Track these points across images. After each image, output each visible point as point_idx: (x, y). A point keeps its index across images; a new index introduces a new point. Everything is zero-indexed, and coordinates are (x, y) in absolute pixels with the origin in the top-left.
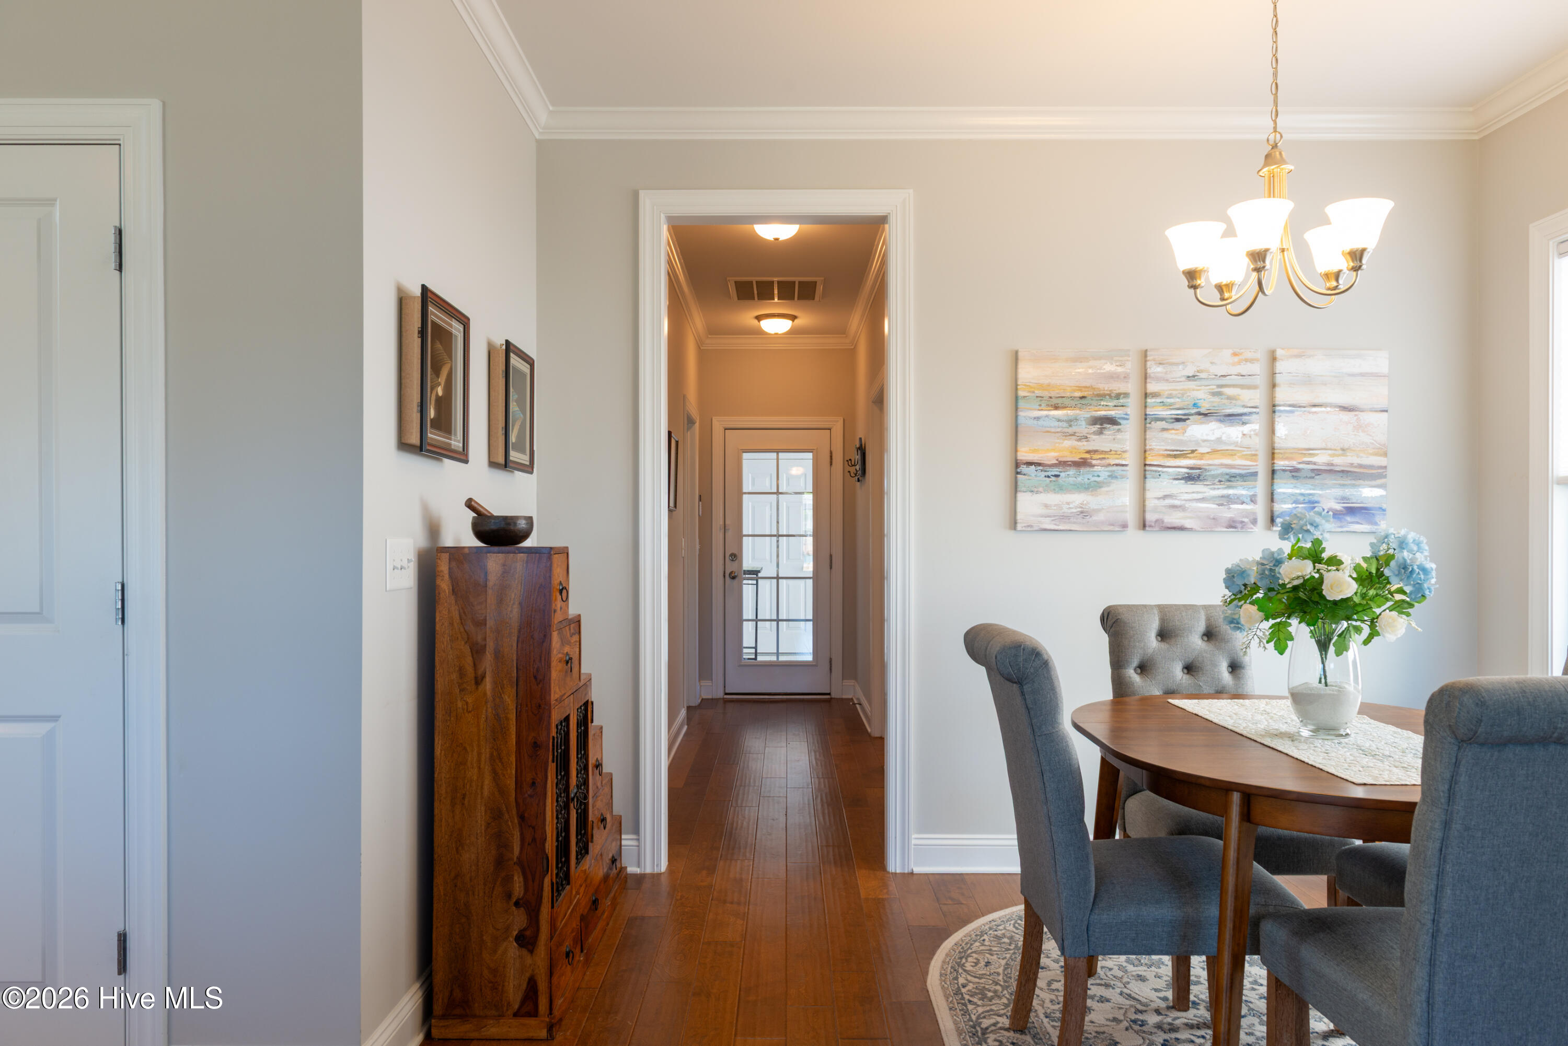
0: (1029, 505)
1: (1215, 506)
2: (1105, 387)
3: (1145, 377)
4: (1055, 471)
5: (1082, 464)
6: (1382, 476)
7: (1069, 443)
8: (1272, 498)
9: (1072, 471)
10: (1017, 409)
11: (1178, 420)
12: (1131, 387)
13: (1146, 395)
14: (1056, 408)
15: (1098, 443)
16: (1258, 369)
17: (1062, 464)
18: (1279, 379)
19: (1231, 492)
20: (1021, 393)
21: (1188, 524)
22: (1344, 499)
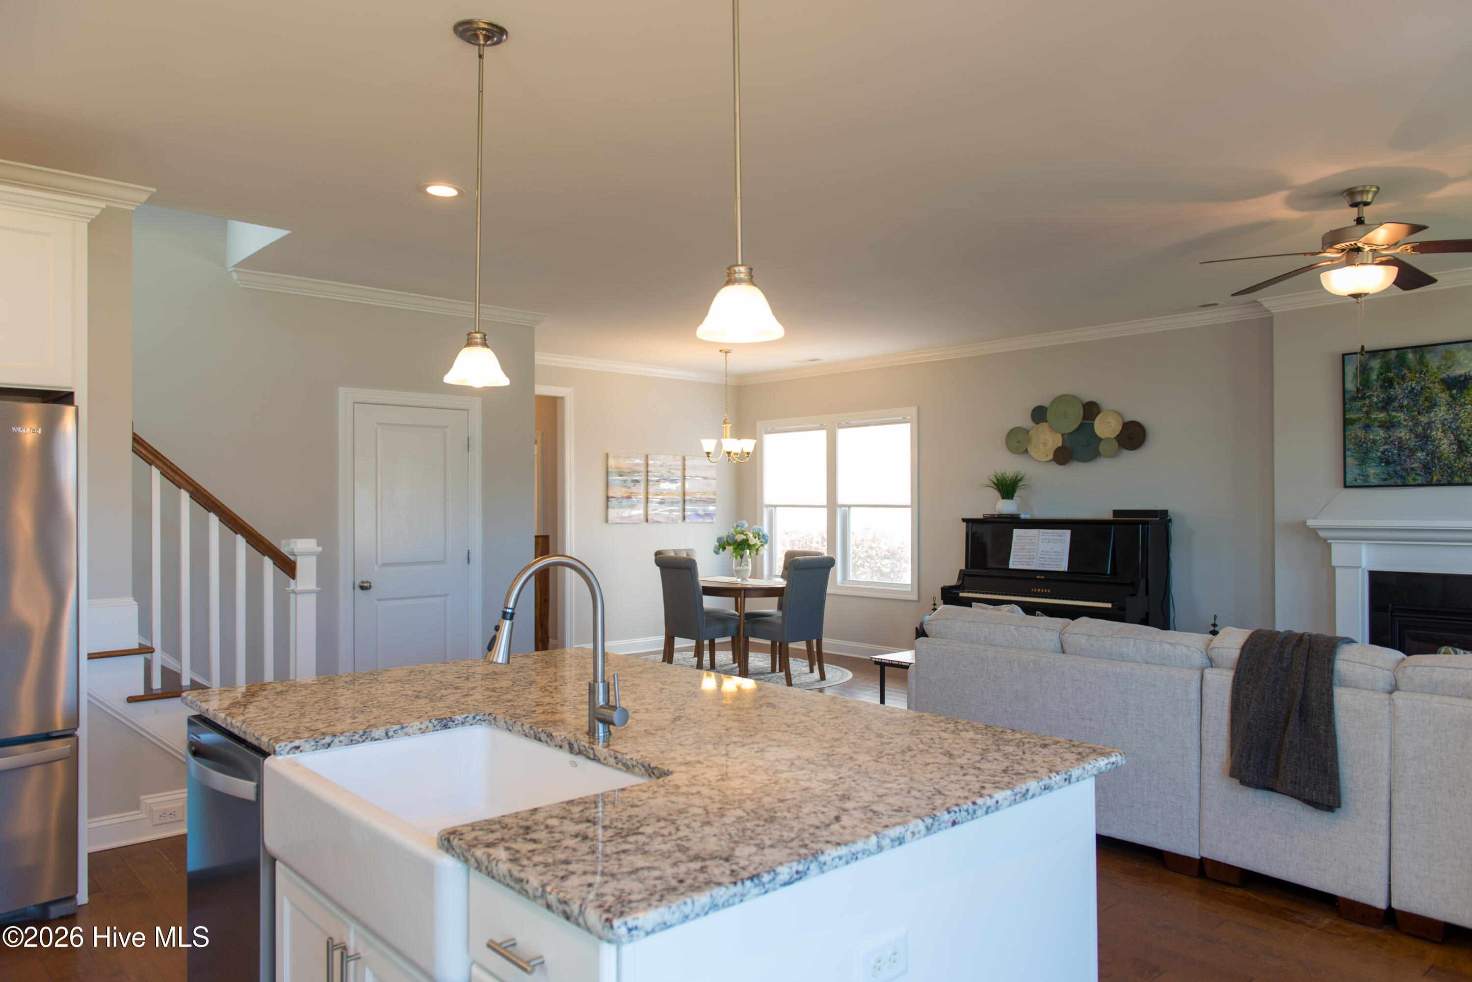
0: (613, 513)
1: (668, 513)
2: (636, 468)
3: (647, 465)
4: (620, 500)
5: (629, 497)
6: (715, 502)
7: (624, 489)
8: (684, 510)
9: (626, 500)
10: (607, 476)
11: (657, 481)
12: (643, 469)
13: (647, 472)
14: (621, 476)
15: (633, 489)
16: (680, 463)
17: (623, 497)
18: (687, 467)
19: (673, 508)
20: (610, 470)
21: (661, 520)
22: (704, 510)
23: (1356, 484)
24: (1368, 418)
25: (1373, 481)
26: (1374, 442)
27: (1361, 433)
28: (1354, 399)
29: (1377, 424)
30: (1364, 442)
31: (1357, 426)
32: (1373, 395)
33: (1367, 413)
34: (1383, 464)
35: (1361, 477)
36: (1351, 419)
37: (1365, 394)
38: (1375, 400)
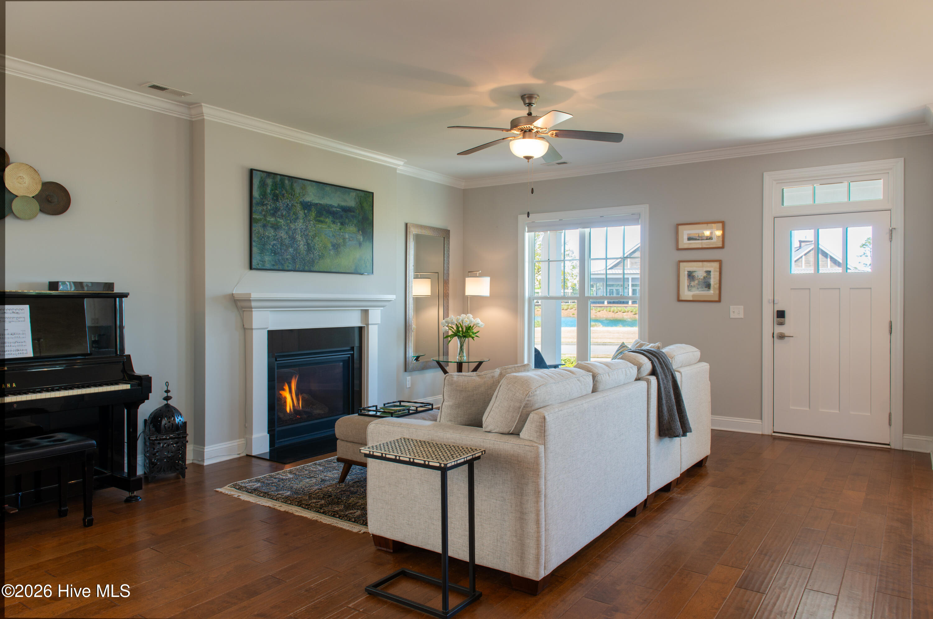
23: (258, 267)
24: (266, 220)
25: (268, 266)
26: (268, 237)
27: (261, 230)
28: (258, 204)
29: (270, 225)
30: (263, 237)
31: (260, 224)
32: (268, 204)
33: (265, 216)
34: (273, 254)
35: (261, 263)
36: (256, 218)
37: (264, 202)
38: (269, 208)
